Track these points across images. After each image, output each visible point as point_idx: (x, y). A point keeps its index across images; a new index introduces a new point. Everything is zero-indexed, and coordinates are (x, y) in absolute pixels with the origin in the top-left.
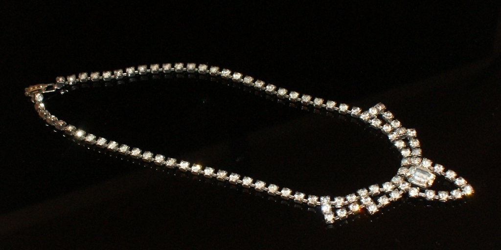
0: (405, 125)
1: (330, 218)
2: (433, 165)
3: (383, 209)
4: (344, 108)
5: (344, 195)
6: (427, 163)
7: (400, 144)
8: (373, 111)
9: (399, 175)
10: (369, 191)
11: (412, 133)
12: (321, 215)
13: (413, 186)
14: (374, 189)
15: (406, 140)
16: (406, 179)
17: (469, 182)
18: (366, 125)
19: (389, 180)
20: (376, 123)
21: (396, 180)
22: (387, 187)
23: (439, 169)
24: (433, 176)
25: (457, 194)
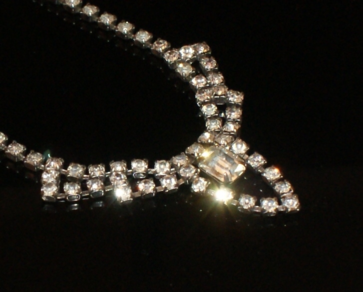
0: (230, 83)
1: (49, 192)
2: (249, 153)
3: (140, 201)
4: (143, 37)
5: (87, 162)
6: (240, 148)
7: (209, 110)
8: (187, 52)
9: (186, 155)
10: (129, 167)
11: (236, 98)
12: (38, 184)
13: (203, 174)
14: (139, 166)
15: (223, 106)
16: (195, 162)
17: (297, 191)
18: (170, 70)
19: (168, 158)
20: (184, 70)
21: (179, 161)
22: (161, 168)
23: (257, 161)
24: (241, 168)
25: (270, 206)
